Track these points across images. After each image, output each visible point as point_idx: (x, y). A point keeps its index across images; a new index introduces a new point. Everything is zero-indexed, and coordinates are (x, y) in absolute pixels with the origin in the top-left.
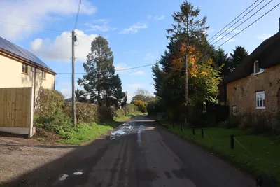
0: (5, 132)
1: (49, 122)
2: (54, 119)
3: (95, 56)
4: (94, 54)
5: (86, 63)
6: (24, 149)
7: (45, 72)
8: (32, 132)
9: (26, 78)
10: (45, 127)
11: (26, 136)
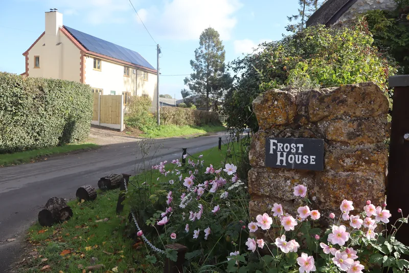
0: (106, 127)
1: (135, 121)
2: (139, 119)
3: (205, 52)
4: (203, 49)
5: (194, 59)
6: (115, 137)
7: (148, 72)
8: (123, 127)
9: (128, 81)
10: (132, 125)
11: (119, 130)
